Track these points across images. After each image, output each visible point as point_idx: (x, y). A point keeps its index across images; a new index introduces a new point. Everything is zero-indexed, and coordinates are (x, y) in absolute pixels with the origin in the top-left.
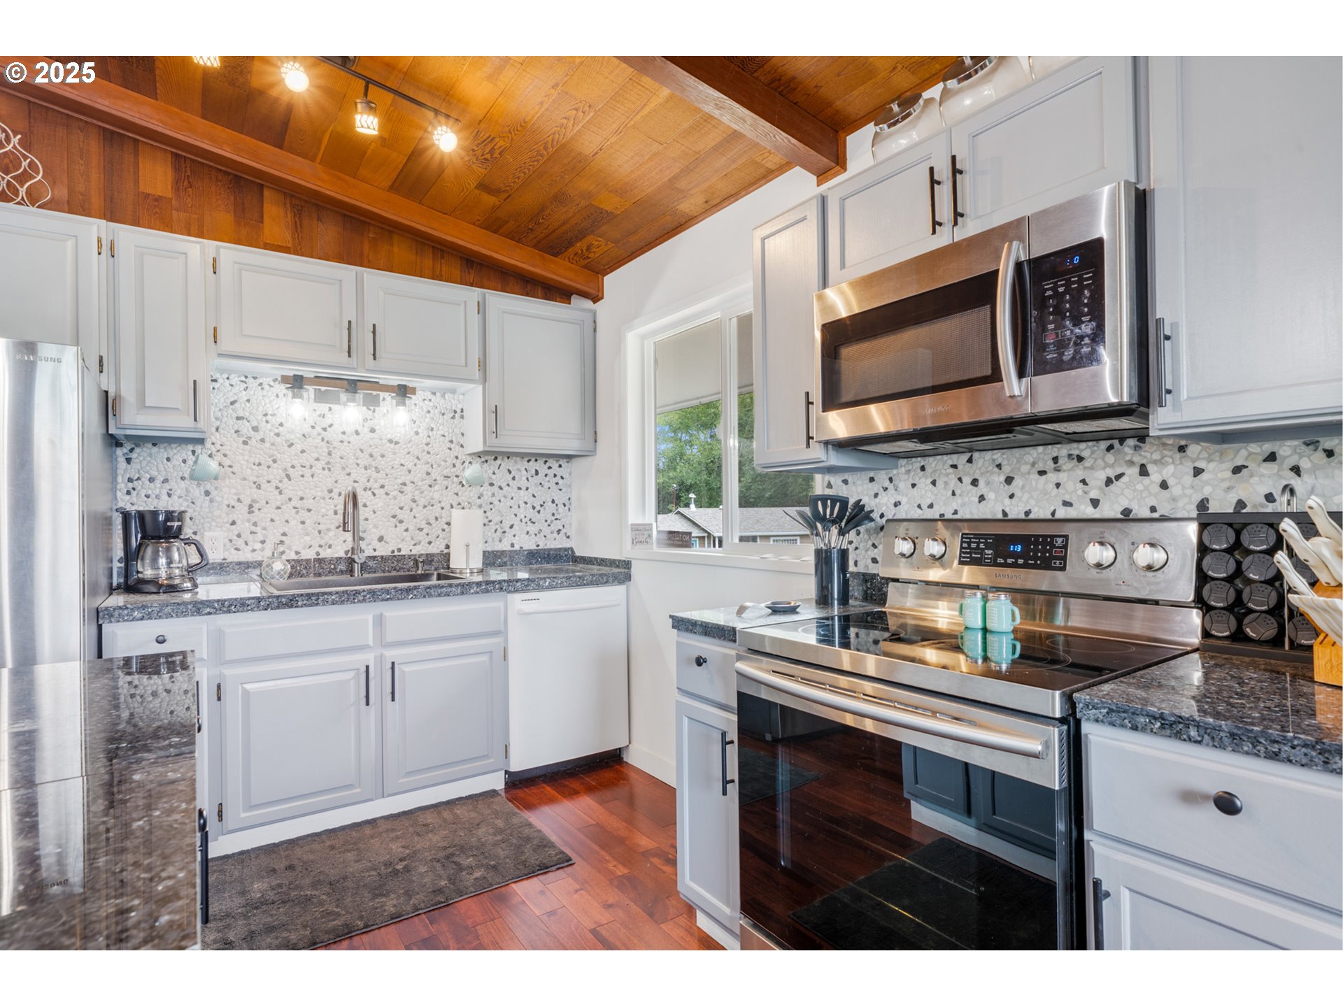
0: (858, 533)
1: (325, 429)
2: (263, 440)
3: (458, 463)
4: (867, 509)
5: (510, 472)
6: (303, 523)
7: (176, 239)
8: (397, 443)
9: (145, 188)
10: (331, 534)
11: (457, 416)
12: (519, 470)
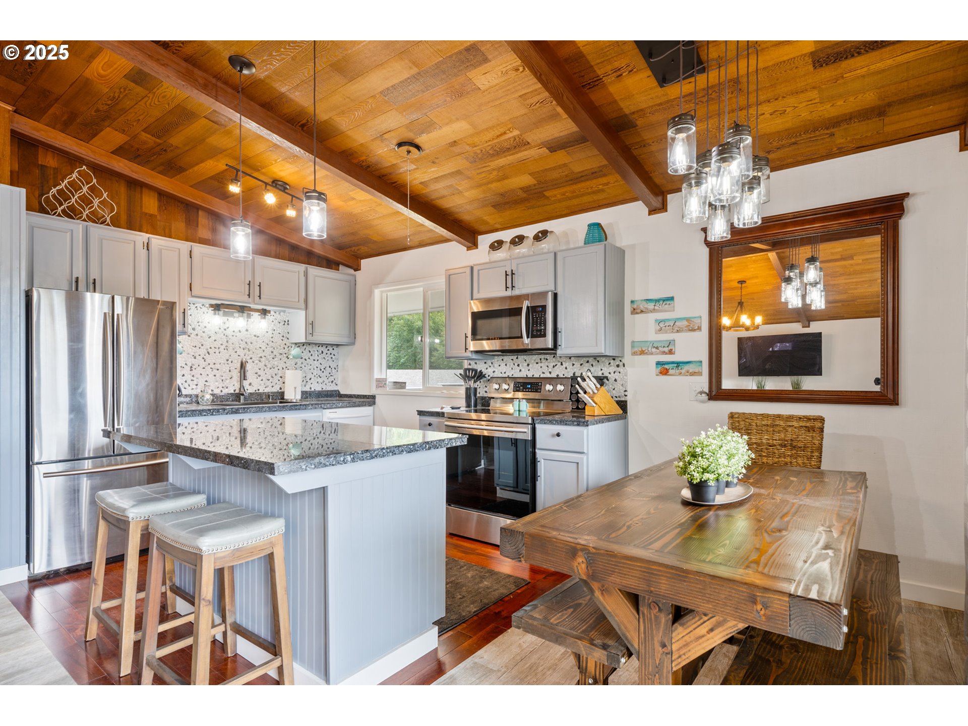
0: (480, 382)
1: (225, 330)
2: (197, 335)
3: (286, 347)
4: (484, 373)
5: (310, 352)
6: (215, 376)
7: (175, 242)
8: (258, 337)
9: (145, 210)
10: (228, 381)
11: (286, 324)
12: (314, 351)
